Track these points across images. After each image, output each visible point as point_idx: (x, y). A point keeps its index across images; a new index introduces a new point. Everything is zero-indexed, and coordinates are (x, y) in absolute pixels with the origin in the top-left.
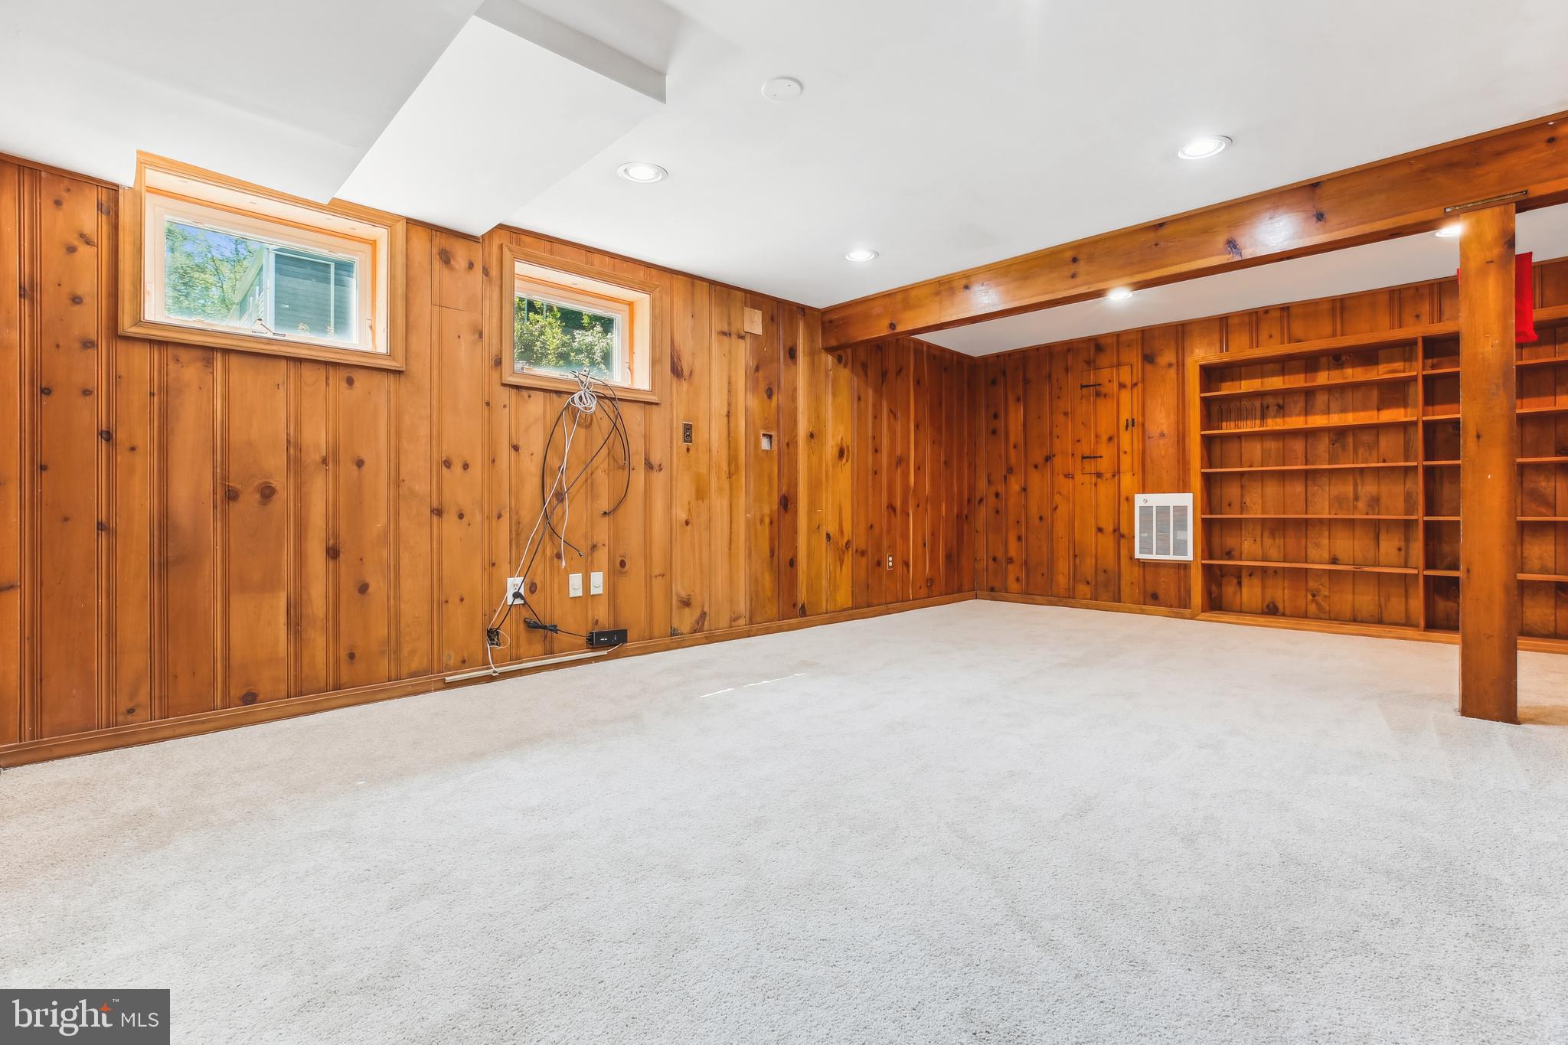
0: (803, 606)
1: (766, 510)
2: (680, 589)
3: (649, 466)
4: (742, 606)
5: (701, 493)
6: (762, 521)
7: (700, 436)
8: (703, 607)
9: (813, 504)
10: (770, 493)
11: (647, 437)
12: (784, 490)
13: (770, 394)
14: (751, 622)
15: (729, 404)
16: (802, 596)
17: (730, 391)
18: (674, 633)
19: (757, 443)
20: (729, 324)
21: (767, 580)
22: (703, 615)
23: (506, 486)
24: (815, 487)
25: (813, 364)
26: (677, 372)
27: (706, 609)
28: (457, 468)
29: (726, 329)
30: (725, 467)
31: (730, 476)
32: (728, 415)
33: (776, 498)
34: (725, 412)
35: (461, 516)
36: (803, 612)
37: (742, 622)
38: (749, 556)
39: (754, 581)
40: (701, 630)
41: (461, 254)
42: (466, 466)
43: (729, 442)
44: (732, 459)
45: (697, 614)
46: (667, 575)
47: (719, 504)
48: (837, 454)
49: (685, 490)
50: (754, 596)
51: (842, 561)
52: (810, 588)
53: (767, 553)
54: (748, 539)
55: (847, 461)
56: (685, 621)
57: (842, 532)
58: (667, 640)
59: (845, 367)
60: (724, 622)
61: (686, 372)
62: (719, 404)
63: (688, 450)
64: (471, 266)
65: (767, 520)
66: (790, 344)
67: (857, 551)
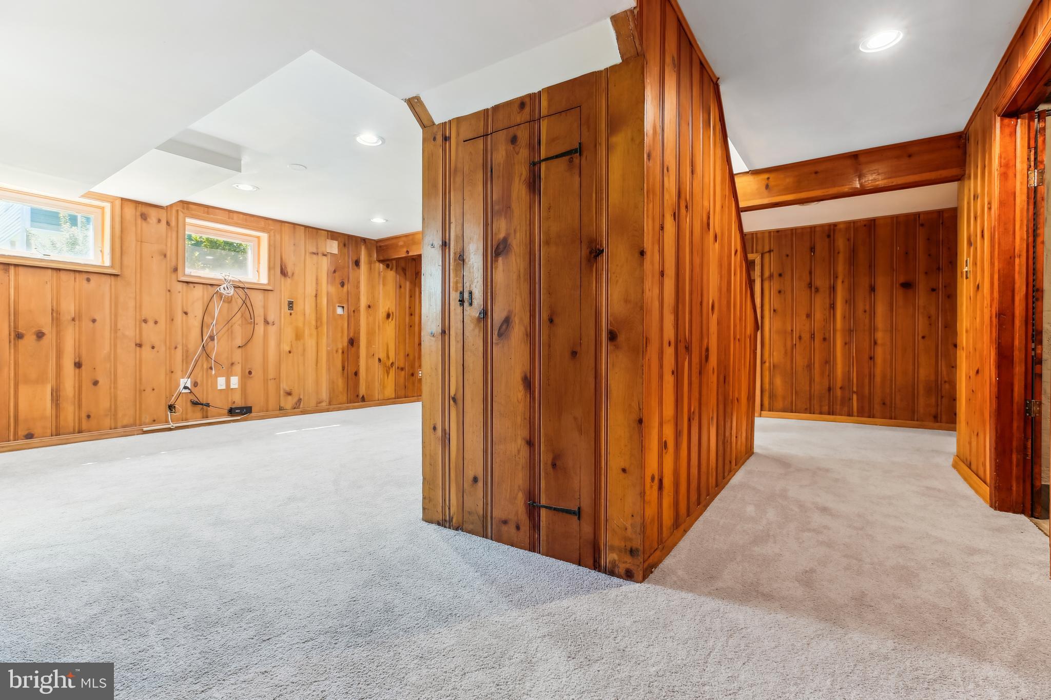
0: (363, 397)
1: (340, 346)
2: (285, 386)
3: (266, 322)
4: (324, 395)
5: (298, 336)
6: (337, 351)
7: (298, 307)
8: (300, 395)
9: (369, 343)
10: (342, 336)
11: (265, 307)
12: (351, 335)
13: (343, 285)
14: (330, 404)
15: (317, 290)
16: (362, 391)
17: (317, 284)
18: (281, 409)
19: (334, 311)
20: (317, 248)
21: (340, 383)
22: (300, 400)
23: (180, 333)
24: (371, 334)
25: (371, 269)
26: (284, 273)
27: (301, 397)
28: (151, 323)
29: (315, 251)
30: (314, 323)
31: (317, 328)
32: (316, 296)
33: (346, 340)
34: (315, 295)
35: (153, 348)
36: (363, 399)
37: (324, 404)
38: (329, 369)
39: (332, 383)
40: (298, 408)
41: (153, 214)
42: (156, 322)
43: (316, 309)
44: (318, 319)
45: (295, 399)
46: (277, 379)
47: (310, 343)
48: (386, 316)
49: (289, 334)
50: (332, 391)
51: (388, 373)
52: (368, 387)
53: (341, 368)
54: (328, 360)
55: (392, 320)
56: (289, 403)
57: (388, 357)
58: (277, 412)
59: (391, 270)
60: (313, 403)
61: (290, 274)
62: (310, 290)
63: (291, 314)
64: (159, 221)
65: (340, 351)
66: (355, 259)
67: (398, 368)
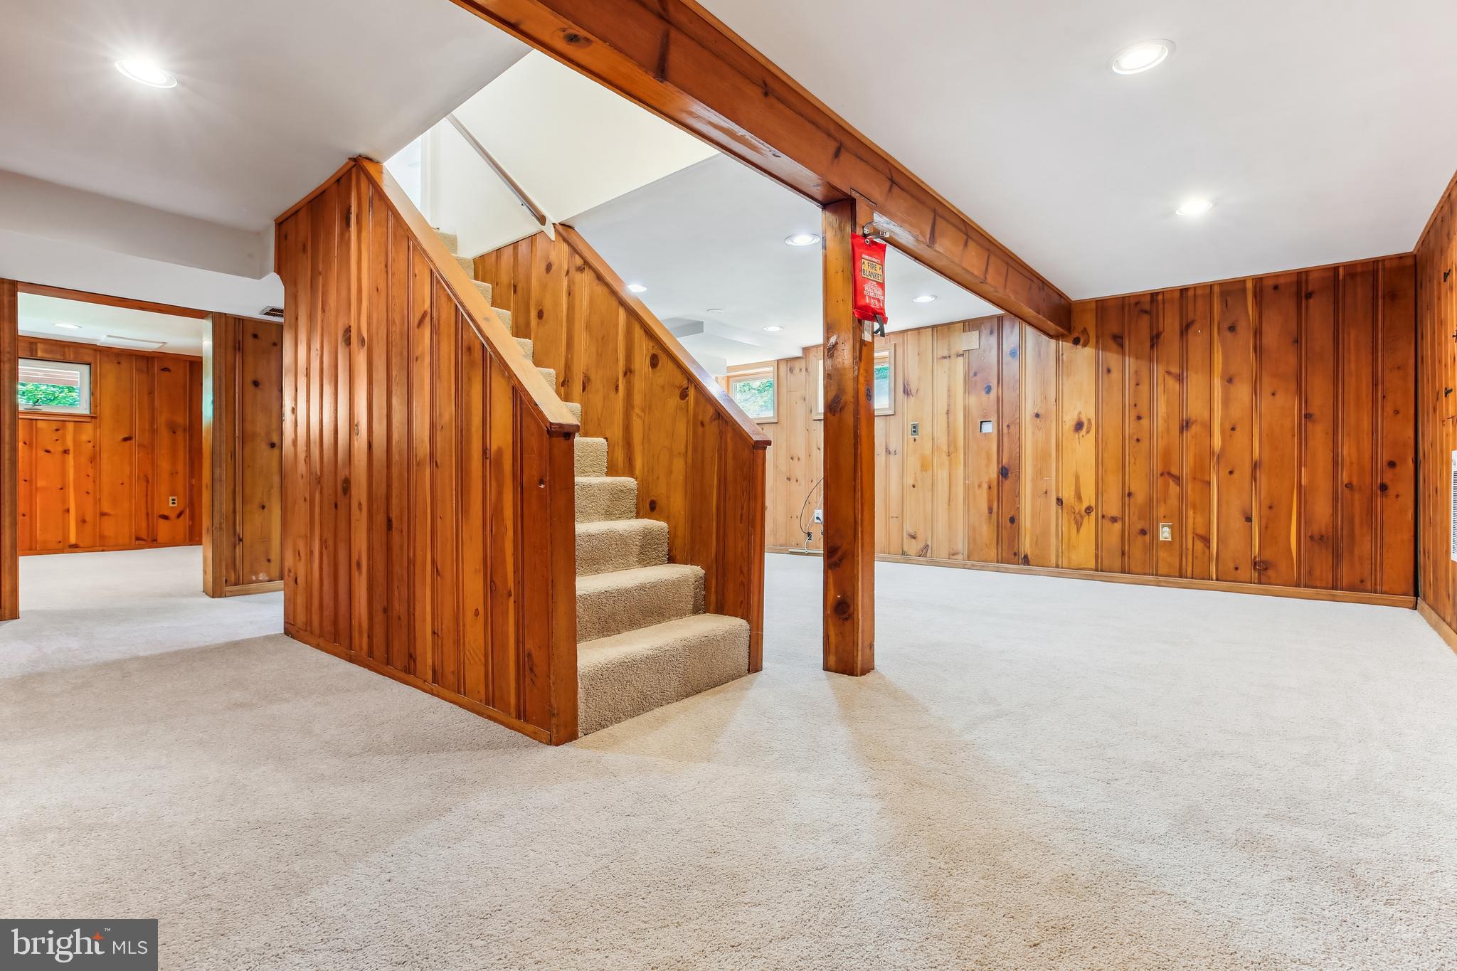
0: (1026, 557)
1: (985, 479)
2: (909, 528)
3: (888, 452)
4: (961, 544)
5: (925, 466)
6: (980, 486)
7: (925, 430)
8: (926, 541)
9: (1039, 473)
10: (987, 466)
11: (887, 436)
12: (1005, 462)
13: (989, 390)
14: (968, 558)
15: (949, 405)
16: (1026, 546)
17: (949, 396)
18: (903, 553)
19: (975, 429)
20: (949, 350)
22: (927, 546)
23: (815, 467)
24: (1042, 457)
25: (1043, 355)
26: (907, 392)
27: (929, 543)
28: (796, 460)
29: (946, 354)
30: (945, 448)
31: (950, 454)
32: (948, 413)
33: (994, 470)
34: (946, 411)
35: (797, 481)
36: (1026, 561)
37: (960, 557)
38: (967, 510)
40: (925, 556)
41: (797, 366)
42: (799, 459)
43: (948, 431)
44: (952, 443)
45: (922, 545)
46: (901, 517)
47: (942, 475)
48: (1075, 427)
49: (913, 462)
50: (972, 540)
51: (1079, 525)
52: (1036, 543)
53: (986, 510)
54: (966, 498)
55: (1088, 432)
56: (913, 546)
57: (1079, 497)
58: (899, 557)
60: (944, 552)
61: (914, 391)
62: (941, 406)
63: (915, 440)
64: (801, 370)
65: (985, 486)
67: (1103, 517)
